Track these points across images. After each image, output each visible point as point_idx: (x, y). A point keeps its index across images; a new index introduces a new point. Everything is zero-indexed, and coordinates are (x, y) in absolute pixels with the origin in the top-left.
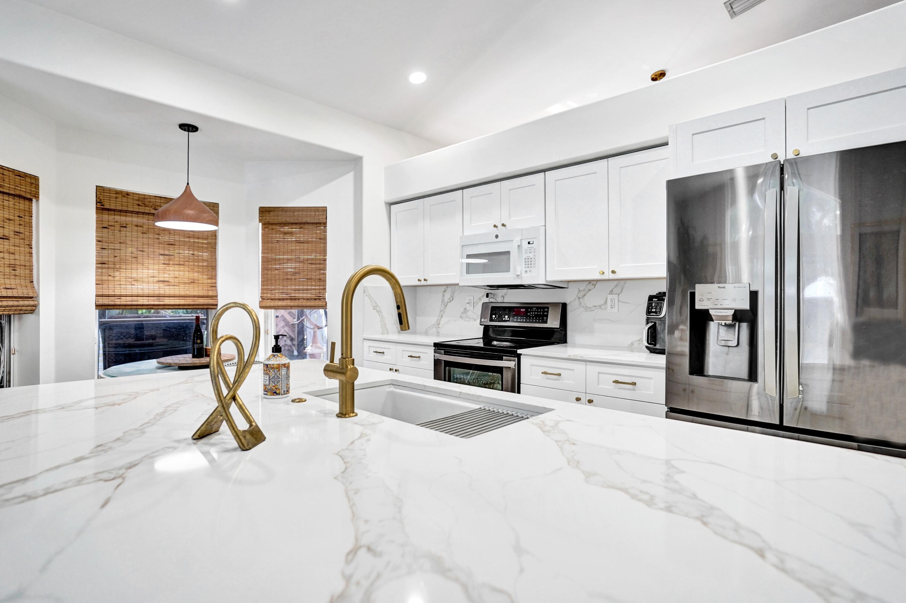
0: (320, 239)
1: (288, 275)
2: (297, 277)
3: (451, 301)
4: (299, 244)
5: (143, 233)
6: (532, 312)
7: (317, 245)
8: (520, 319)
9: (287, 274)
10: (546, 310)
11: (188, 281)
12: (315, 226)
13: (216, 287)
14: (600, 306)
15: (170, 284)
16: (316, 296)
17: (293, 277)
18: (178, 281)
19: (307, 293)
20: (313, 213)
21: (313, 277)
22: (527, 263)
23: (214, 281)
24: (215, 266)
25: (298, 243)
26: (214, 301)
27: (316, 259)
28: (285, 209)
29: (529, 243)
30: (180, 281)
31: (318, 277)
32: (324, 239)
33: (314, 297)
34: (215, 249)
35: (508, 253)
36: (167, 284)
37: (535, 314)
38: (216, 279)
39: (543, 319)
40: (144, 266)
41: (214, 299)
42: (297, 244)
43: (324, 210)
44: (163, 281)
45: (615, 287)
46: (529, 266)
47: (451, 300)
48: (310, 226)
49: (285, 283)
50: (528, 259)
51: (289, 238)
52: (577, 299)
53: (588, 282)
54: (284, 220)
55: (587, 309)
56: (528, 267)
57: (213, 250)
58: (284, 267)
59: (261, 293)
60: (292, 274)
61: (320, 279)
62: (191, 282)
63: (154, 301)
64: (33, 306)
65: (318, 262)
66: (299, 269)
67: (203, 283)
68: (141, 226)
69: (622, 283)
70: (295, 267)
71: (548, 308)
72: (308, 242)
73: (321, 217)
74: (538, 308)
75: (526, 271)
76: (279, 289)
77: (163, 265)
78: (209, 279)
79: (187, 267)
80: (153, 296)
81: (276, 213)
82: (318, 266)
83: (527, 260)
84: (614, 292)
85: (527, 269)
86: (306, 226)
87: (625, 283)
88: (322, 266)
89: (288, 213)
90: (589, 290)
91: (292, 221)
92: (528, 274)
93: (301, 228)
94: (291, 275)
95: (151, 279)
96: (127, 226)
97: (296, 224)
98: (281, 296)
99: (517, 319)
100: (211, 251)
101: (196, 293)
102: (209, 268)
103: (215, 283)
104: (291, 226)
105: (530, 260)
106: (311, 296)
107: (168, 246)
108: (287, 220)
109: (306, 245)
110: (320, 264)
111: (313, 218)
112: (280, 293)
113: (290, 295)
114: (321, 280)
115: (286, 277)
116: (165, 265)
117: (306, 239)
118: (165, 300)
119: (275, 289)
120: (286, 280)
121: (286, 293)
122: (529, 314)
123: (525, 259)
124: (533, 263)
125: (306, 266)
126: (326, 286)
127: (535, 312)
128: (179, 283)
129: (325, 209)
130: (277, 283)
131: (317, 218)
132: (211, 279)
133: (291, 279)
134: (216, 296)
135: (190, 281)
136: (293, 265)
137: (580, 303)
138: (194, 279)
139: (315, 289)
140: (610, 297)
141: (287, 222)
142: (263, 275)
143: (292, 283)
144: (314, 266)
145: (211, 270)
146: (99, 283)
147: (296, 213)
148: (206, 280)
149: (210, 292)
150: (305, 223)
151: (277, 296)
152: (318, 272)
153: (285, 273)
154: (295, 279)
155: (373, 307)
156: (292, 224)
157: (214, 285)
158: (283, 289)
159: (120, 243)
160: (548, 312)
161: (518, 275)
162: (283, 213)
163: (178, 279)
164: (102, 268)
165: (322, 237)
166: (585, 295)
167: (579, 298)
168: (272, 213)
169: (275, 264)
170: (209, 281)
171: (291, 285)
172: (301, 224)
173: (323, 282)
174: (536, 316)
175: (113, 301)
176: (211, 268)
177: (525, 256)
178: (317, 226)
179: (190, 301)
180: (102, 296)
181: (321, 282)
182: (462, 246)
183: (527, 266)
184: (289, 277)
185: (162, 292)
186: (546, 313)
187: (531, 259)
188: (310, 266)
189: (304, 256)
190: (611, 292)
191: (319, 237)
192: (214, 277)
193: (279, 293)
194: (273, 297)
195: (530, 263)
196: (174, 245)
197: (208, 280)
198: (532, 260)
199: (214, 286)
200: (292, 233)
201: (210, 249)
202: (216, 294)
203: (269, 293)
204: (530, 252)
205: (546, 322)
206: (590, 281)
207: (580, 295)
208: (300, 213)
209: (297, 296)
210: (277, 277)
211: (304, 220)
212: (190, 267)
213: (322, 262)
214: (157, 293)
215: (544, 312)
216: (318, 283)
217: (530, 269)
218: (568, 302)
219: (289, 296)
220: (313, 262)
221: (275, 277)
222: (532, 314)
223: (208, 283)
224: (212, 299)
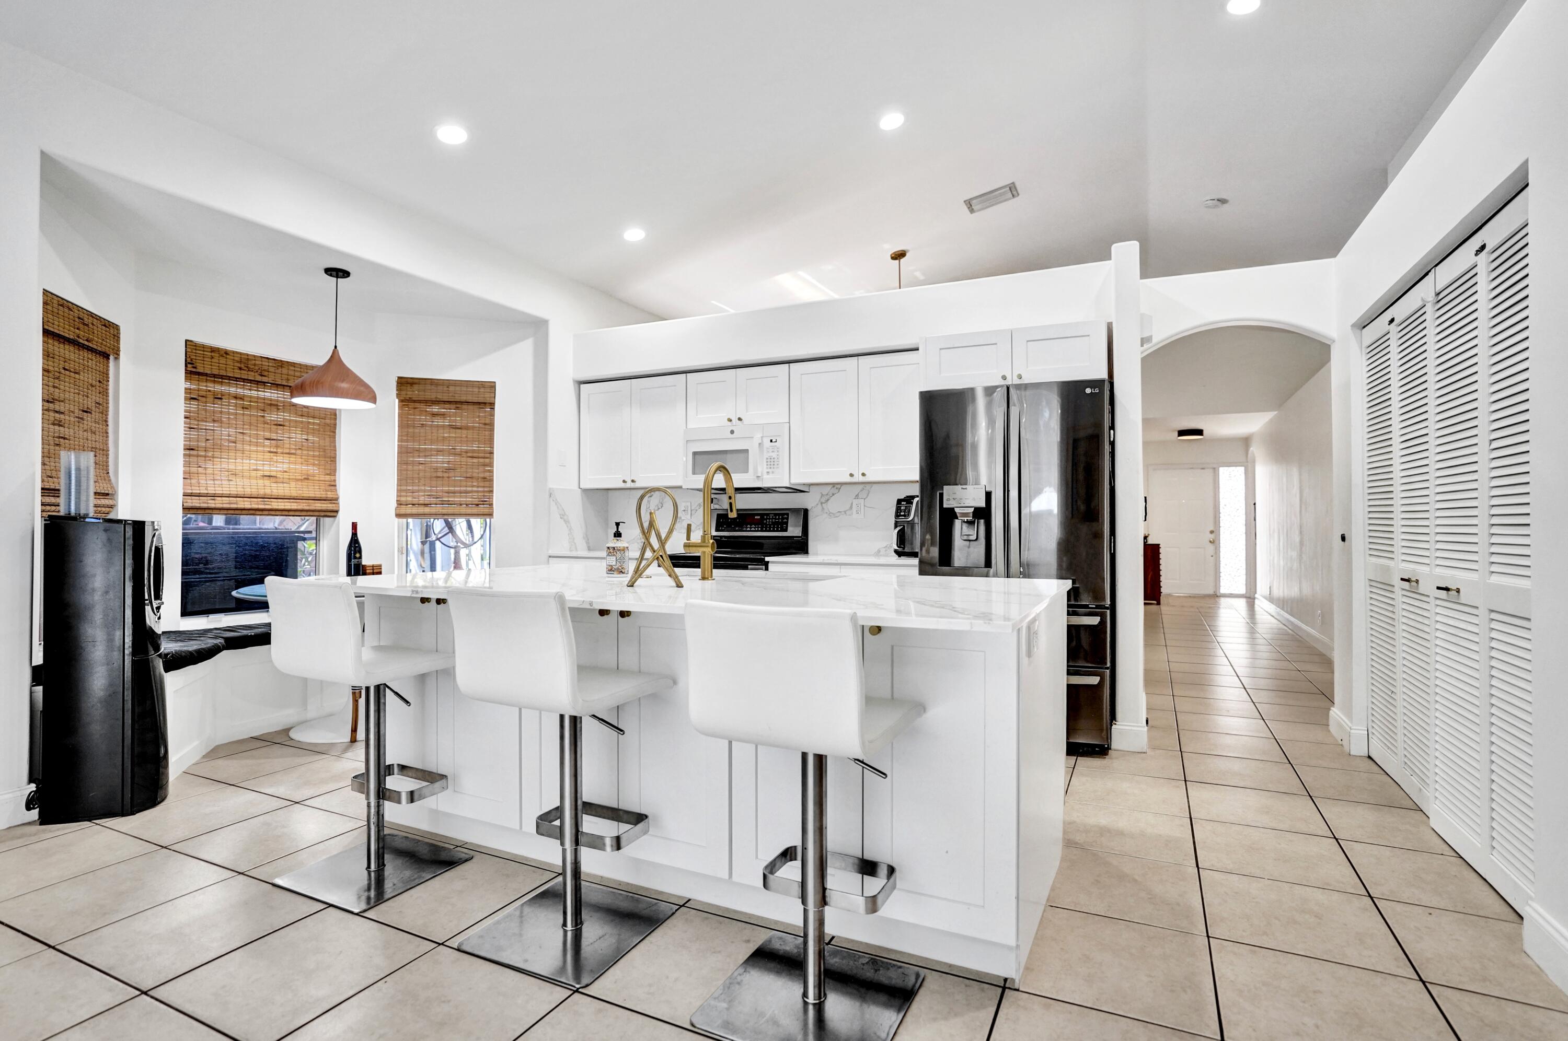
0: (485, 424)
1: (437, 471)
2: (452, 474)
3: (659, 509)
4: (454, 430)
5: (243, 408)
6: (769, 519)
7: (480, 432)
8: (755, 528)
9: (436, 469)
10: (786, 516)
11: (300, 478)
12: (478, 406)
13: (335, 486)
14: (845, 512)
15: (279, 480)
16: (480, 501)
17: (446, 475)
18: (288, 477)
19: (466, 497)
20: (476, 390)
21: (475, 475)
22: (769, 463)
23: (332, 478)
24: (335, 458)
25: (453, 428)
26: (334, 505)
27: (478, 451)
28: (436, 381)
29: (771, 441)
30: (291, 477)
31: (482, 475)
32: (489, 426)
33: (477, 503)
34: (335, 432)
35: (746, 451)
36: (273, 480)
37: (772, 522)
38: (335, 475)
39: (782, 527)
40: (244, 455)
41: (334, 503)
42: (452, 430)
43: (492, 386)
44: (269, 476)
45: (861, 491)
46: (772, 466)
47: (660, 507)
48: (471, 407)
49: (434, 483)
50: (771, 459)
51: (439, 422)
52: (820, 504)
53: (831, 486)
54: (435, 396)
55: (830, 514)
56: (770, 468)
57: (332, 434)
58: (431, 461)
59: (397, 496)
60: (445, 470)
61: (485, 478)
62: (305, 479)
63: (258, 504)
64: (108, 507)
65: (481, 455)
66: (455, 464)
67: (318, 480)
68: (241, 398)
69: (868, 486)
70: (449, 461)
71: (787, 514)
72: (467, 428)
73: (487, 395)
74: (776, 515)
75: (768, 472)
76: (425, 491)
77: (269, 454)
78: (328, 475)
79: (299, 457)
80: (256, 496)
81: (422, 387)
82: (481, 460)
83: (769, 460)
84: (860, 496)
85: (769, 470)
86: (465, 407)
87: (871, 487)
88: (487, 460)
89: (440, 388)
90: (833, 495)
91: (446, 399)
92: (771, 476)
93: (457, 408)
94: (442, 472)
95: (253, 474)
96: (223, 397)
97: (450, 402)
98: (427, 500)
99: (751, 528)
100: (330, 435)
101: (312, 495)
102: (327, 459)
103: (335, 481)
104: (442, 406)
105: (772, 460)
106: (472, 501)
107: (275, 427)
108: (438, 397)
109: (464, 432)
110: (484, 458)
111: (477, 396)
112: (426, 497)
114: (486, 480)
115: (435, 475)
116: (272, 454)
117: (464, 423)
118: (273, 503)
119: (418, 491)
120: (435, 479)
121: (435, 496)
122: (765, 521)
123: (767, 459)
124: (776, 463)
125: (464, 459)
126: (493, 487)
127: (772, 519)
128: (289, 479)
129: (493, 384)
130: (422, 482)
131: (482, 396)
133: (443, 477)
134: (337, 499)
135: (303, 477)
136: (446, 459)
137: (823, 509)
138: (308, 475)
139: (478, 492)
140: (855, 502)
141: (438, 400)
142: (400, 471)
143: (444, 482)
144: (475, 460)
145: (329, 462)
146: (187, 476)
147: (452, 388)
148: (324, 476)
149: (329, 493)
150: (462, 403)
151: (422, 500)
152: (481, 468)
153: (434, 469)
154: (448, 477)
155: (560, 515)
156: (445, 402)
157: (333, 483)
158: (431, 491)
159: (214, 421)
160: (787, 519)
161: (758, 477)
162: (433, 387)
163: (288, 474)
164: (190, 455)
165: (487, 422)
166: (828, 500)
167: (822, 503)
168: (416, 387)
169: (419, 456)
170: (328, 478)
171: (443, 486)
172: (458, 404)
173: (488, 483)
174: (774, 523)
175: (205, 503)
176: (329, 460)
177: (766, 455)
178: (481, 407)
179: (304, 504)
180: (191, 495)
181: (486, 483)
182: (687, 441)
183: (769, 466)
184: (440, 474)
185: (268, 491)
186: (785, 520)
187: (774, 458)
188: (470, 460)
189: (461, 446)
190: (857, 497)
191: (483, 422)
192: (333, 472)
193: (424, 495)
194: (415, 501)
195: (772, 463)
196: (283, 426)
197: (326, 476)
198: (776, 460)
199: (333, 485)
200: (444, 415)
201: (329, 433)
202: (336, 496)
203: (410, 496)
204: (773, 452)
205: (786, 530)
206: (833, 485)
207: (823, 500)
208: (458, 388)
209: (452, 501)
210: (422, 474)
211: (463, 398)
212: (303, 457)
213: (488, 455)
214: (262, 493)
215: (783, 519)
216: (481, 484)
217: (772, 470)
218: (809, 508)
219: (440, 500)
220: (475, 455)
221: (419, 474)
222: (769, 522)
223: (325, 481)
224: (331, 503)
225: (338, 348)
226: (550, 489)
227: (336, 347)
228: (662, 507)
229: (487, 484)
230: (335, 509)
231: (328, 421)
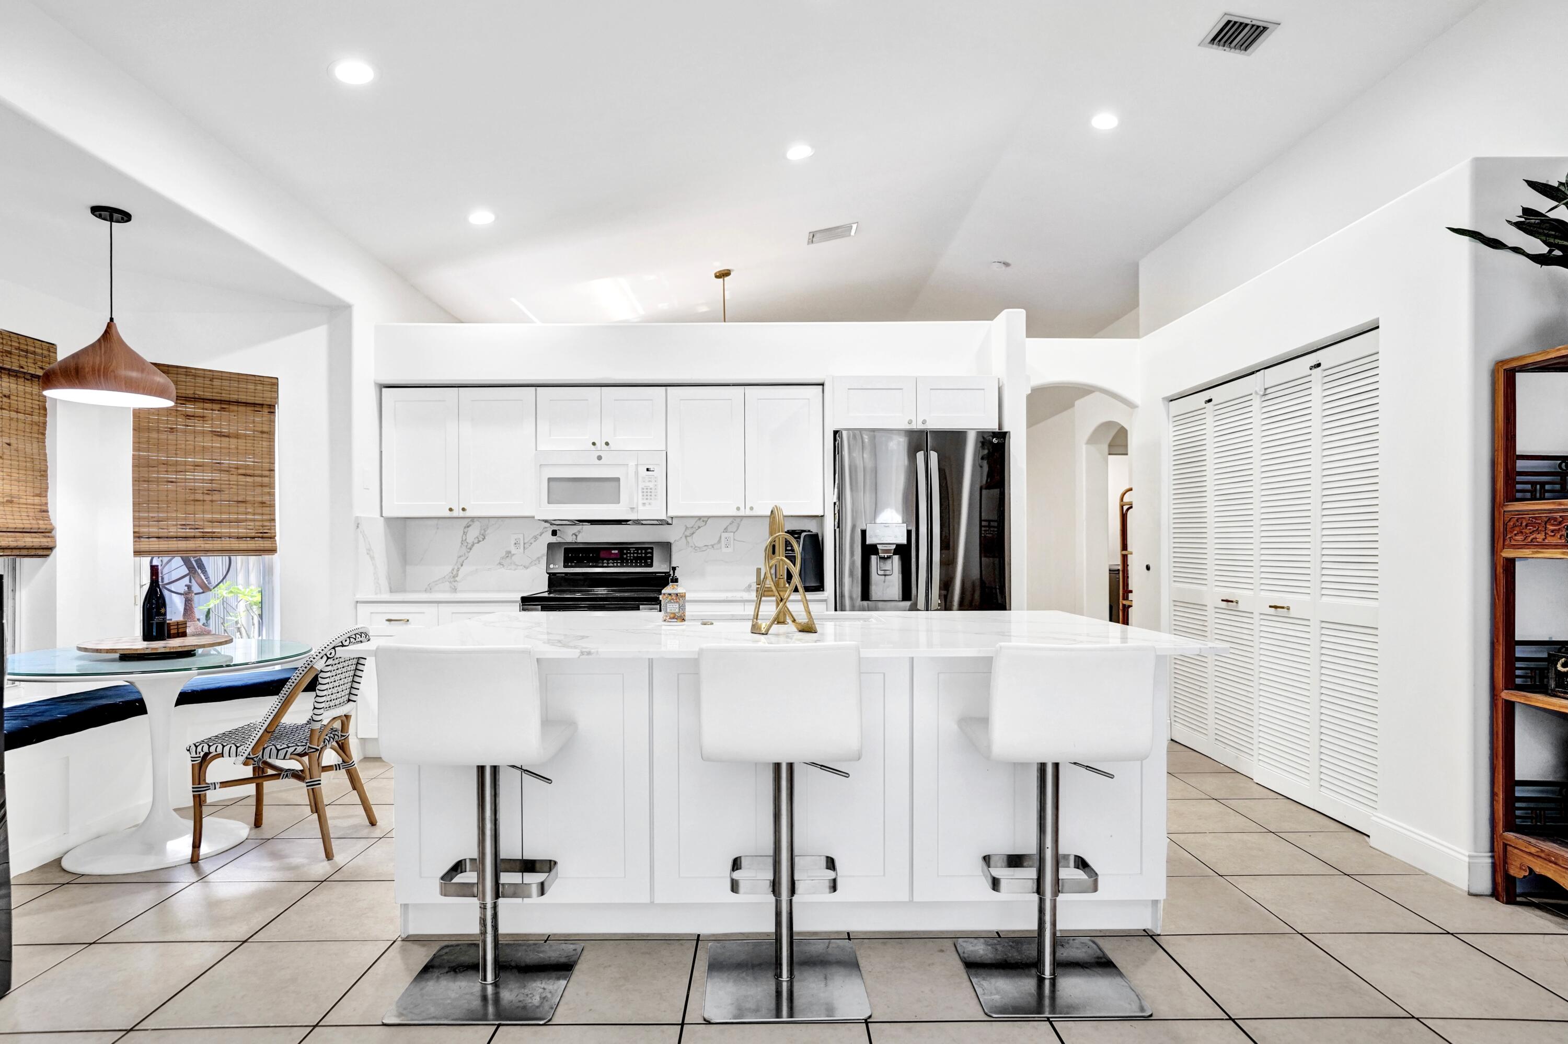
0: (262, 432)
1: (195, 493)
2: (216, 497)
3: (479, 541)
4: (219, 439)
6: (630, 553)
7: (255, 442)
8: (613, 563)
9: (193, 490)
10: (649, 550)
12: (253, 408)
13: (47, 511)
14: (713, 546)
16: (257, 533)
17: (208, 498)
19: (238, 527)
20: (251, 387)
21: (248, 498)
22: (645, 494)
23: (43, 500)
24: (46, 471)
25: (218, 436)
26: (48, 540)
27: (254, 468)
28: (193, 371)
29: (648, 470)
31: (260, 499)
32: (269, 434)
33: (253, 535)
34: (44, 434)
35: (618, 480)
37: (634, 557)
38: (46, 496)
39: (646, 562)
41: (48, 537)
42: (215, 438)
43: (273, 383)
45: (730, 524)
46: (649, 497)
47: (481, 539)
48: (242, 409)
49: (190, 508)
50: (647, 489)
51: (199, 426)
52: (684, 538)
53: (697, 518)
54: (192, 392)
55: (696, 548)
56: (647, 499)
57: (40, 436)
58: (186, 479)
59: (134, 526)
60: (206, 492)
61: (263, 503)
62: (8, 501)
65: (259, 472)
66: (221, 484)
67: (26, 504)
69: (738, 520)
70: (212, 480)
71: (652, 548)
72: (237, 436)
73: (267, 395)
74: (637, 549)
75: (644, 504)
76: (177, 519)
78: (37, 495)
79: (1, 470)
82: (258, 479)
83: (645, 490)
84: (729, 529)
85: (645, 501)
86: (234, 408)
87: (741, 520)
88: (266, 480)
89: (200, 380)
90: (699, 527)
91: (208, 395)
92: (647, 507)
93: (223, 409)
94: (203, 493)
97: (212, 401)
98: (181, 532)
99: (608, 563)
100: (38, 438)
101: (19, 524)
102: (35, 474)
103: (46, 504)
104: (201, 405)
105: (649, 491)
106: (247, 533)
108: (197, 392)
109: (233, 441)
110: (262, 476)
111: (253, 394)
112: (179, 527)
113: (202, 530)
114: (264, 505)
115: (192, 497)
117: (233, 430)
119: (167, 519)
120: (192, 502)
121: (193, 527)
122: (625, 556)
123: (643, 489)
124: (653, 494)
125: (234, 478)
126: (274, 514)
127: (634, 553)
129: (275, 381)
130: (173, 506)
131: (261, 395)
132: (39, 495)
133: (204, 501)
134: (51, 531)
135: (6, 499)
136: (208, 476)
137: (688, 542)
138: (11, 496)
139: (254, 520)
140: (724, 535)
141: (197, 396)
142: (137, 493)
143: (205, 507)
144: (249, 479)
145: (39, 478)
147: (216, 383)
148: (32, 498)
149: (41, 522)
150: (229, 402)
151: (173, 531)
152: (258, 490)
153: (191, 489)
154: (212, 501)
155: (367, 550)
156: (204, 400)
157: (44, 508)
158: (185, 519)
160: (652, 553)
161: (632, 509)
162: (189, 379)
165: (265, 429)
166: (693, 534)
167: (686, 537)
169: (166, 471)
170: (37, 500)
171: (203, 513)
172: (224, 404)
173: (268, 508)
174: (636, 559)
176: (39, 474)
177: (641, 485)
178: (256, 409)
179: (10, 539)
181: (264, 508)
182: (541, 465)
183: (645, 497)
184: (199, 497)
186: (649, 555)
187: (651, 489)
188: (242, 478)
189: (229, 460)
190: (726, 530)
191: (260, 429)
192: (43, 492)
193: (176, 525)
194: (163, 533)
195: (649, 494)
197: (36, 498)
198: (653, 491)
199: (44, 510)
200: (203, 417)
201: (37, 436)
202: (50, 527)
203: (153, 526)
204: (649, 481)
205: (651, 565)
206: (700, 518)
207: (688, 533)
208: (226, 383)
209: (219, 533)
210: (172, 496)
211: (234, 397)
212: (5, 470)
213: (267, 473)
215: (646, 553)
216: (259, 511)
217: (648, 501)
218: (672, 541)
219: (200, 532)
220: (249, 472)
221: (167, 496)
222: (630, 557)
223: (34, 505)
224: (45, 537)
225: (115, 321)
226: (357, 518)
227: (112, 319)
228: (483, 539)
229: (266, 510)
230: (50, 545)
231: (36, 418)
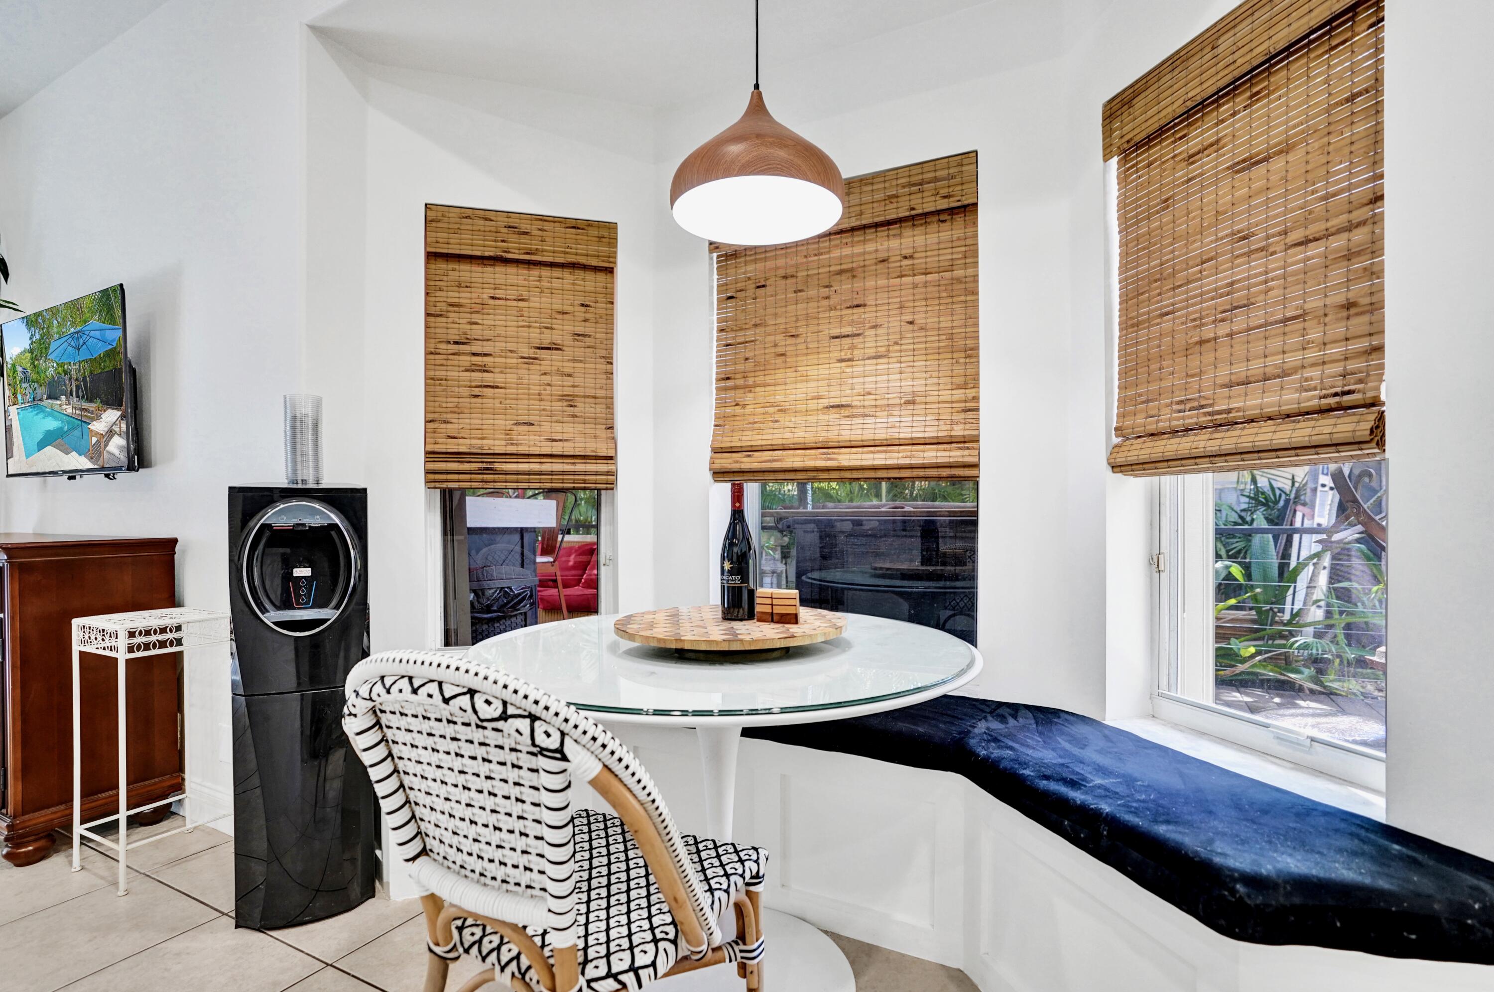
4: (1247, 174)
5: (795, 292)
11: (898, 401)
13: (976, 409)
15: (855, 411)
18: (873, 403)
23: (971, 393)
24: (976, 348)
25: (1243, 171)
26: (966, 452)
30: (878, 403)
33: (1317, 403)
36: (845, 412)
38: (976, 386)
40: (799, 374)
41: (968, 448)
42: (1239, 178)
44: (838, 406)
48: (1296, 68)
49: (1194, 362)
59: (1119, 418)
60: (1220, 316)
62: (908, 402)
63: (816, 459)
64: (608, 473)
67: (939, 403)
68: (792, 276)
72: (1286, 146)
77: (839, 365)
78: (959, 387)
79: (895, 360)
80: (814, 445)
86: (1276, 78)
95: (813, 404)
96: (768, 283)
98: (1180, 417)
101: (918, 434)
102: (955, 355)
103: (976, 399)
106: (1301, 400)
107: (850, 311)
113: (1211, 408)
116: (843, 364)
118: (840, 457)
119: (1157, 395)
121: (1196, 405)
128: (876, 406)
132: (964, 386)
134: (976, 439)
135: (904, 399)
138: (914, 394)
142: (1124, 349)
145: (962, 360)
146: (721, 422)
148: (950, 392)
149: (959, 427)
151: (1169, 418)
157: (971, 405)
159: (756, 325)
163: (873, 397)
164: (726, 389)
169: (1160, 293)
170: (959, 394)
175: (737, 462)
176: (963, 355)
178: (1328, 44)
180: (724, 450)
185: (832, 435)
191: (1347, 94)
193: (1171, 405)
196: (865, 305)
197: (954, 392)
199: (971, 408)
201: (963, 298)
202: (975, 433)
203: (1146, 410)
212: (904, 359)
214: (821, 439)
219: (1207, 413)
223: (952, 402)
224: (960, 448)
230: (974, 460)
231: (959, 273)
